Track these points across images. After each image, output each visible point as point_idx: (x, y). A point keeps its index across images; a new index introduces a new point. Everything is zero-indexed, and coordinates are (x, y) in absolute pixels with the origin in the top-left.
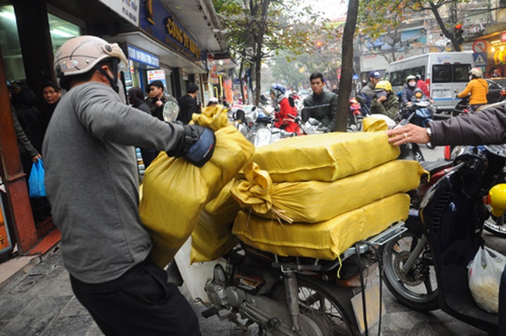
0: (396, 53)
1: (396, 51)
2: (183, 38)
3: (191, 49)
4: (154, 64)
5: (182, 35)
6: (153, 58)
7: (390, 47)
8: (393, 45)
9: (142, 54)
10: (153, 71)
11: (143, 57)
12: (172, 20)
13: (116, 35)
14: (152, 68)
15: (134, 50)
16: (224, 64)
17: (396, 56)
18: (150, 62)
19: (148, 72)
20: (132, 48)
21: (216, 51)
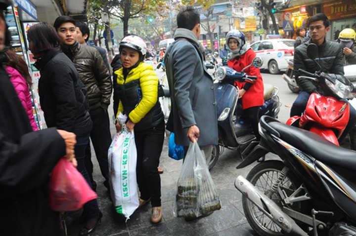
0: (210, 22)
1: (210, 21)
6: (32, 7)
7: (206, 18)
8: (207, 16)
11: (23, 2)
17: (210, 24)
18: (29, 11)
21: (78, 14)
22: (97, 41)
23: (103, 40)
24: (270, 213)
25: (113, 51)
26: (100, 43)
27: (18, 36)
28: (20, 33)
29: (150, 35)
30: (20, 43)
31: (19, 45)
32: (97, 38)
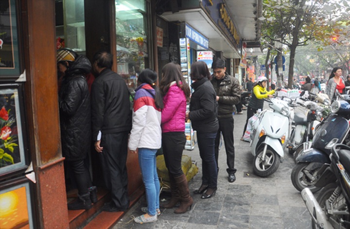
2: (230, 24)
3: (234, 36)
4: (205, 45)
5: (230, 22)
6: (205, 40)
9: (197, 34)
10: (202, 52)
11: (197, 38)
12: (224, 6)
13: (178, 11)
14: (203, 48)
15: (191, 30)
16: (253, 52)
18: (202, 43)
19: (198, 53)
20: (189, 27)
21: (251, 40)
22: (269, 65)
23: (274, 66)
24: (316, 218)
25: (282, 76)
26: (272, 68)
27: (186, 64)
28: (188, 62)
29: (333, 62)
30: (187, 69)
31: (186, 70)
32: (269, 63)
